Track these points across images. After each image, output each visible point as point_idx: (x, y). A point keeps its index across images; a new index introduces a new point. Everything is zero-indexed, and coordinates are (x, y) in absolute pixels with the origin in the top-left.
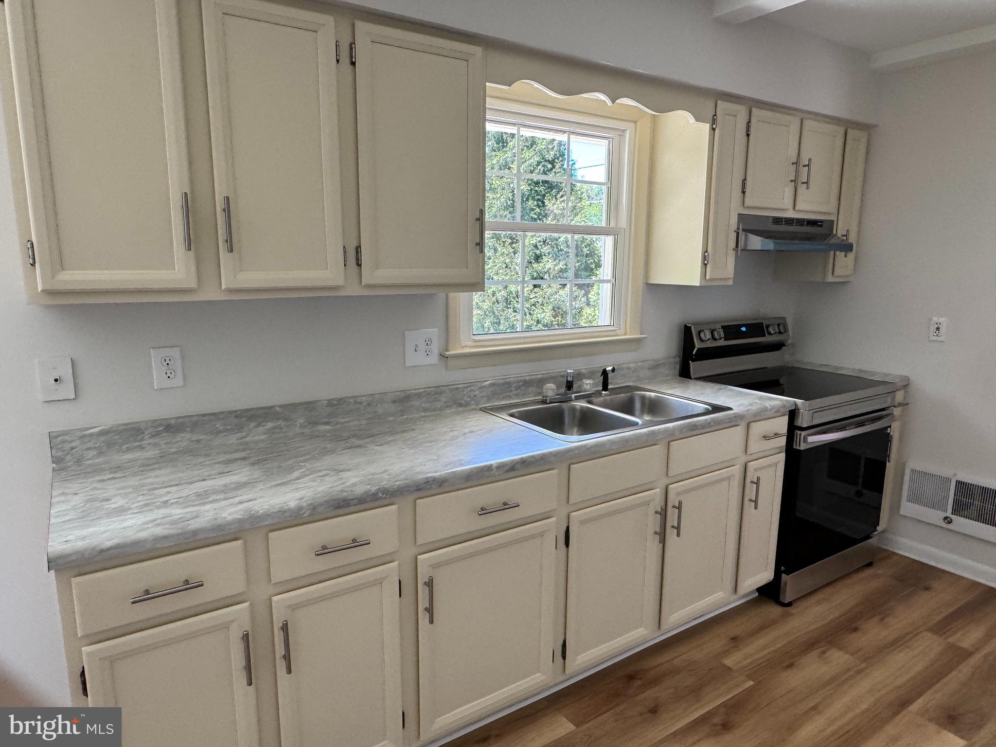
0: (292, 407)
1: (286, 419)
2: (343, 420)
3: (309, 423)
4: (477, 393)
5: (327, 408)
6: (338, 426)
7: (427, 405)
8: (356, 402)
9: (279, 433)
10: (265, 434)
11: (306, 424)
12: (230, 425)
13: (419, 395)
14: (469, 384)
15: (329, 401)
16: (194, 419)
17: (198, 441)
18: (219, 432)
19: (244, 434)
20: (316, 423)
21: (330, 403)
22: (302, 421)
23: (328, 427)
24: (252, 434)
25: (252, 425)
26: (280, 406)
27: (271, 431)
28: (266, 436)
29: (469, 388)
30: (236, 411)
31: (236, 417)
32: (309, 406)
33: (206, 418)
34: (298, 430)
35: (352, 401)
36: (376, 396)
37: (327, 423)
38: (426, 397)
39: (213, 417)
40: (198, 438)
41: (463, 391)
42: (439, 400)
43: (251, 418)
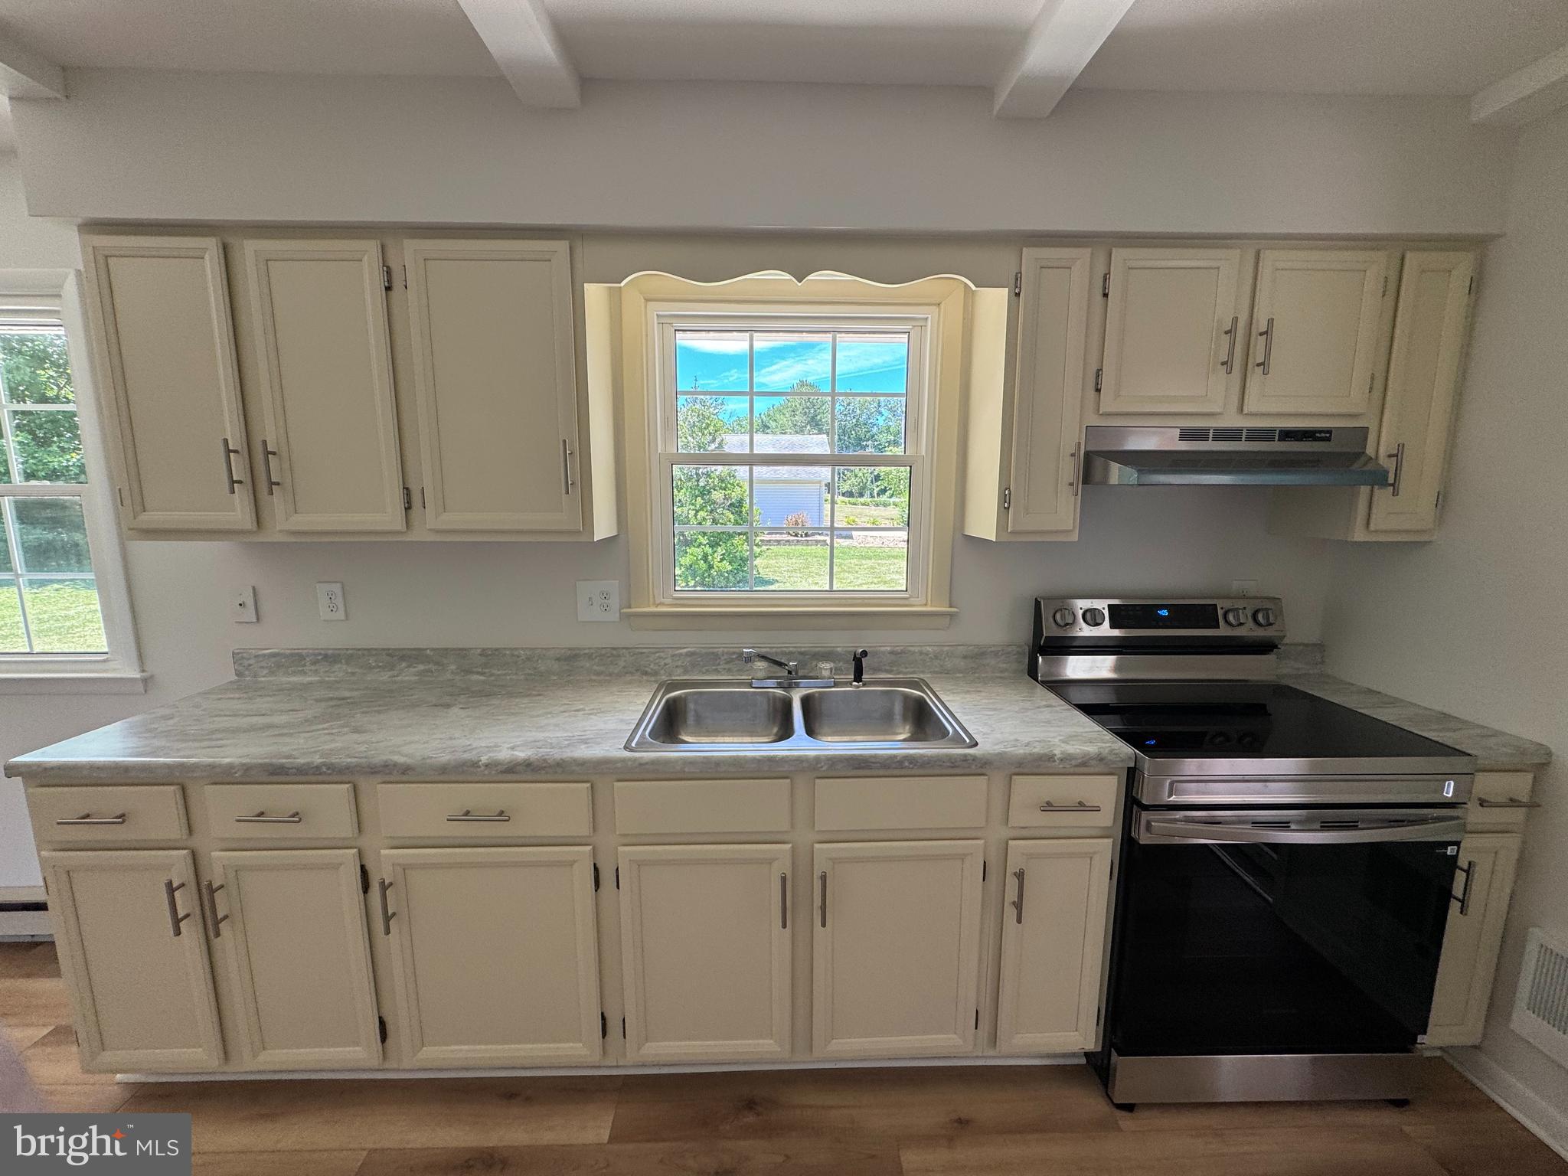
0: (445, 652)
1: (437, 663)
2: (499, 673)
3: (462, 671)
4: (669, 661)
5: (479, 657)
6: (493, 678)
7: (602, 668)
8: (513, 655)
9: (430, 676)
10: (416, 675)
11: (459, 671)
12: (383, 662)
13: (590, 657)
14: (657, 650)
15: (484, 650)
16: (350, 652)
17: (353, 674)
18: (371, 668)
19: (395, 673)
20: (469, 672)
21: (484, 653)
22: (453, 667)
23: (482, 678)
24: (404, 674)
25: (404, 664)
26: (432, 649)
27: (420, 674)
28: (417, 678)
29: (657, 655)
30: (389, 649)
31: (388, 655)
32: (462, 653)
33: (360, 652)
34: (449, 676)
35: (508, 652)
36: (538, 651)
37: (482, 674)
38: (598, 658)
39: (366, 652)
40: (353, 671)
41: (648, 657)
42: (616, 664)
43: (402, 658)
